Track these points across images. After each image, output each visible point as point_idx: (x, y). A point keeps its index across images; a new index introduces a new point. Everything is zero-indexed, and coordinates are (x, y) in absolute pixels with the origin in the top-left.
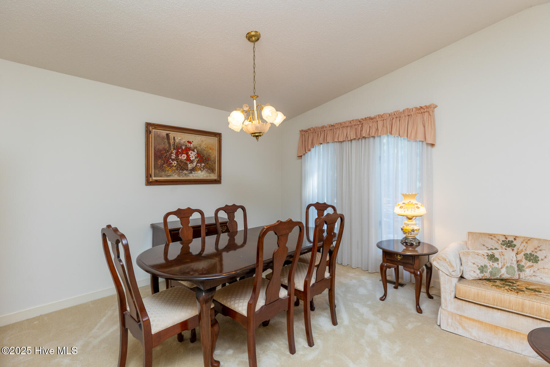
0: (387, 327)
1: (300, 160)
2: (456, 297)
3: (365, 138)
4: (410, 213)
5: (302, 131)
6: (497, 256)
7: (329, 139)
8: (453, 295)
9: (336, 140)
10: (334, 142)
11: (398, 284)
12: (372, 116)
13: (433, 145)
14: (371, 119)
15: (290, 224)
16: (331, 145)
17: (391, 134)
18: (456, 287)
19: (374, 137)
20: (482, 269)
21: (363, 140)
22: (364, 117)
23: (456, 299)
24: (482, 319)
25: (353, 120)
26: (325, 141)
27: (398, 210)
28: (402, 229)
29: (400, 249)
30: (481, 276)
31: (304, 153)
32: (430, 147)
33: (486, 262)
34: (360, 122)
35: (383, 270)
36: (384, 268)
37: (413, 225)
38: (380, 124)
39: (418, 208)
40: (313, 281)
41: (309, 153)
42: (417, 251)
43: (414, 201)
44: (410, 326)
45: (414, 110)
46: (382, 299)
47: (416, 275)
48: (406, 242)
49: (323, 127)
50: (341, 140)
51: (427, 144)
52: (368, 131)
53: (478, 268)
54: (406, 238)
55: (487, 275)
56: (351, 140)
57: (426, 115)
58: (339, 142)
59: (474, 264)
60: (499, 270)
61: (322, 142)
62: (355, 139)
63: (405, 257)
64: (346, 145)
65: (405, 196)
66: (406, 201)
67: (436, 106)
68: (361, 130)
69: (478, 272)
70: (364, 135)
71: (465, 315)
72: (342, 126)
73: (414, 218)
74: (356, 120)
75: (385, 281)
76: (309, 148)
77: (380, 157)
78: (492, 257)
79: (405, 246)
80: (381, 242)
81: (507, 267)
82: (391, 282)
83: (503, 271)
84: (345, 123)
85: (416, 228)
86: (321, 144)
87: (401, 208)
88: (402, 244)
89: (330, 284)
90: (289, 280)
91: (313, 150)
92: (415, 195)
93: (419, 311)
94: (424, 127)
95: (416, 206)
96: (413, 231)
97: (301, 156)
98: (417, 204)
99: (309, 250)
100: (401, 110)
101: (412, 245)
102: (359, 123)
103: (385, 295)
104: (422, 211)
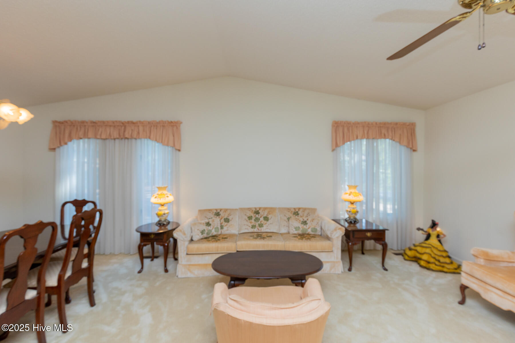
0: (140, 291)
1: (52, 153)
2: (187, 254)
3: (128, 139)
4: (162, 201)
5: (55, 122)
6: (211, 223)
7: (90, 134)
8: (185, 253)
9: (98, 137)
10: (96, 138)
11: (153, 257)
12: (134, 121)
13: (179, 150)
14: (133, 123)
15: (41, 226)
16: (93, 142)
17: (150, 138)
18: (187, 248)
19: (136, 139)
20: (202, 232)
21: (126, 140)
22: (126, 120)
23: (187, 255)
24: (200, 263)
25: (116, 121)
26: (85, 136)
27: (153, 200)
28: (157, 214)
29: (155, 229)
30: (202, 236)
31: (59, 145)
32: (177, 152)
33: (205, 227)
34: (123, 123)
35: (140, 248)
36: (141, 247)
37: (164, 210)
38: (141, 128)
39: (168, 197)
40: (69, 273)
41: (65, 146)
42: (167, 229)
43: (165, 192)
44: (158, 284)
45: (167, 122)
46: (140, 272)
47: (164, 246)
48: (160, 224)
49: (83, 122)
50: (103, 137)
51: (176, 149)
52: (130, 133)
53: (200, 232)
54: (160, 221)
55: (205, 235)
56: (115, 139)
57: (175, 128)
58: (102, 139)
59: (198, 230)
60: (211, 231)
61: (82, 137)
62: (118, 138)
63: (157, 235)
64: (110, 143)
65: (159, 188)
66: (160, 193)
67: (181, 123)
68: (124, 131)
69: (200, 234)
70: (127, 136)
71: (192, 263)
72: (105, 124)
73: (165, 205)
74: (120, 122)
75: (142, 258)
76: (66, 141)
77: (141, 156)
78: (208, 224)
79: (159, 227)
80: (141, 227)
81: (215, 228)
82: (147, 257)
83: (213, 231)
84: (108, 122)
85: (166, 212)
86: (81, 138)
87: (156, 197)
88: (157, 225)
89: (89, 272)
90: (39, 281)
91: (70, 144)
92: (166, 187)
93: (166, 271)
94: (174, 136)
95: (166, 195)
96: (164, 214)
97: (54, 149)
98: (167, 194)
99: (63, 246)
100: (158, 121)
101: (164, 224)
102: (121, 125)
103: (142, 268)
104: (171, 198)
